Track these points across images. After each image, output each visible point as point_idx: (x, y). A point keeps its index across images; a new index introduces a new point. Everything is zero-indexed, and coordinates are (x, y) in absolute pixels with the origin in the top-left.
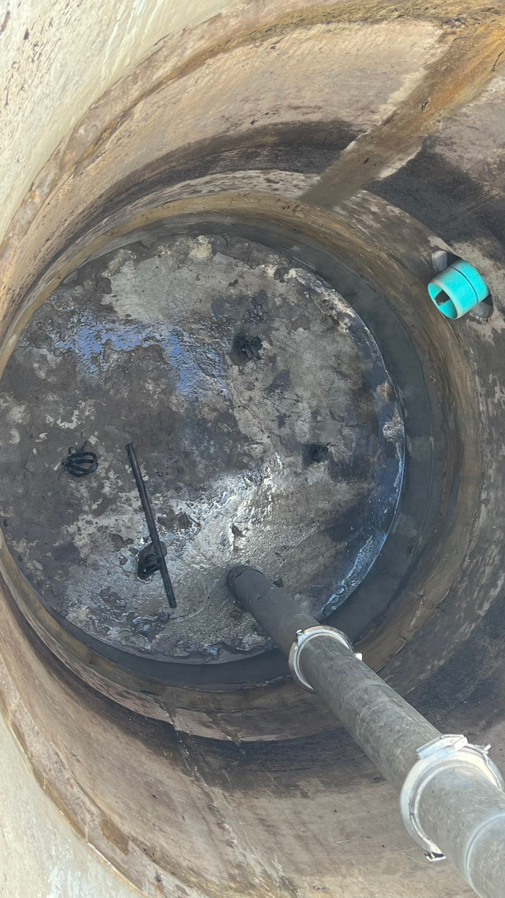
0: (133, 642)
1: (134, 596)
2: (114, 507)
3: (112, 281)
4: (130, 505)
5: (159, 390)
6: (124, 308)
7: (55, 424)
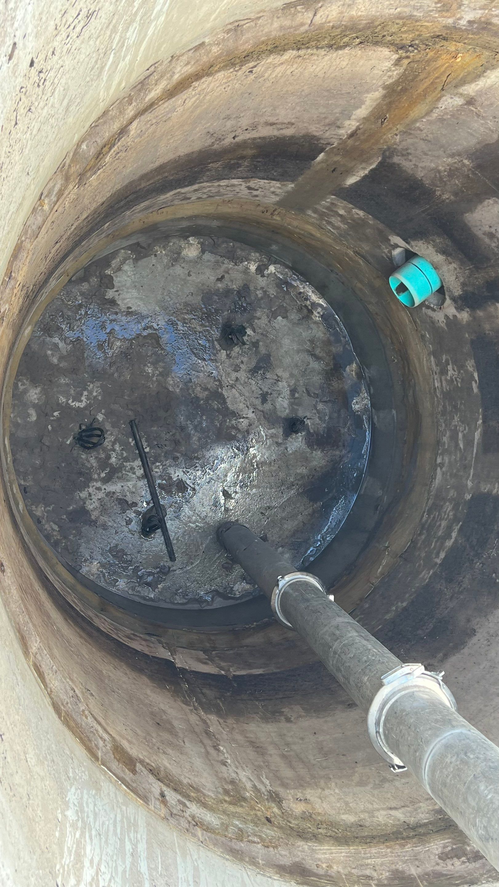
0: (139, 591)
1: (139, 552)
2: (120, 474)
3: (114, 278)
4: (134, 473)
5: (157, 372)
6: (126, 301)
7: (67, 403)
